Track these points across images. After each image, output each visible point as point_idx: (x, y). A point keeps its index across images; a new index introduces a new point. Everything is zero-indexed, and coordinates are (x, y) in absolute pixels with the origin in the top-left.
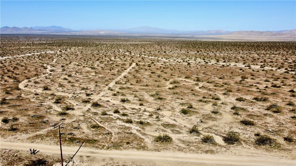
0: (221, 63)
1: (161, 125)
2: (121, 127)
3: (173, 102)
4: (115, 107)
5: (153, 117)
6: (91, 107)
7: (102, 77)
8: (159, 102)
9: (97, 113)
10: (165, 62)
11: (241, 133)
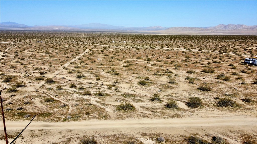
0: (165, 48)
1: (121, 96)
2: (78, 99)
3: (129, 77)
4: (71, 82)
5: (111, 89)
6: (45, 83)
7: (56, 60)
8: (116, 77)
9: (52, 89)
10: (116, 49)
11: (201, 97)
